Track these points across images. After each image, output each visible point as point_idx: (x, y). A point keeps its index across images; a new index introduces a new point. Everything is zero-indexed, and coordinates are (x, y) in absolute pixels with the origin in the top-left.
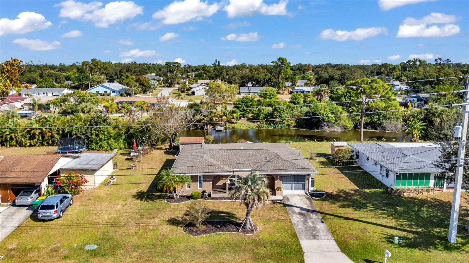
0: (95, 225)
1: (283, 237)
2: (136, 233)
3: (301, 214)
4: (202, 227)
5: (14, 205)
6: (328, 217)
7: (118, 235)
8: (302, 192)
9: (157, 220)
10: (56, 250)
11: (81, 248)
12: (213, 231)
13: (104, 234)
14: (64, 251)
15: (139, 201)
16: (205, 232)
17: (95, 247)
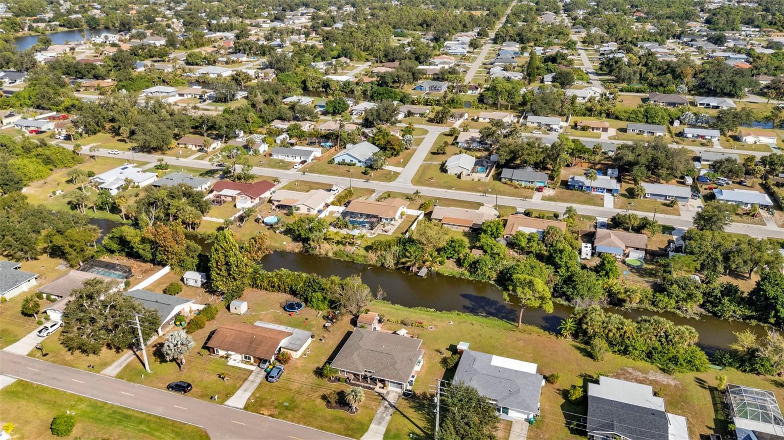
0: (290, 390)
1: (365, 420)
2: (305, 401)
3: (386, 407)
4: (334, 405)
5: (259, 366)
6: (398, 412)
7: (298, 399)
8: (399, 390)
9: (317, 394)
10: (273, 402)
11: (282, 403)
12: (338, 408)
13: (293, 397)
14: (276, 404)
15: (314, 376)
16: (334, 408)
17: (288, 404)
